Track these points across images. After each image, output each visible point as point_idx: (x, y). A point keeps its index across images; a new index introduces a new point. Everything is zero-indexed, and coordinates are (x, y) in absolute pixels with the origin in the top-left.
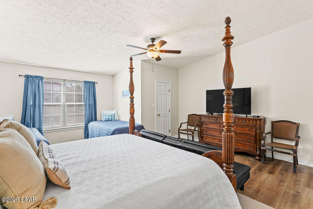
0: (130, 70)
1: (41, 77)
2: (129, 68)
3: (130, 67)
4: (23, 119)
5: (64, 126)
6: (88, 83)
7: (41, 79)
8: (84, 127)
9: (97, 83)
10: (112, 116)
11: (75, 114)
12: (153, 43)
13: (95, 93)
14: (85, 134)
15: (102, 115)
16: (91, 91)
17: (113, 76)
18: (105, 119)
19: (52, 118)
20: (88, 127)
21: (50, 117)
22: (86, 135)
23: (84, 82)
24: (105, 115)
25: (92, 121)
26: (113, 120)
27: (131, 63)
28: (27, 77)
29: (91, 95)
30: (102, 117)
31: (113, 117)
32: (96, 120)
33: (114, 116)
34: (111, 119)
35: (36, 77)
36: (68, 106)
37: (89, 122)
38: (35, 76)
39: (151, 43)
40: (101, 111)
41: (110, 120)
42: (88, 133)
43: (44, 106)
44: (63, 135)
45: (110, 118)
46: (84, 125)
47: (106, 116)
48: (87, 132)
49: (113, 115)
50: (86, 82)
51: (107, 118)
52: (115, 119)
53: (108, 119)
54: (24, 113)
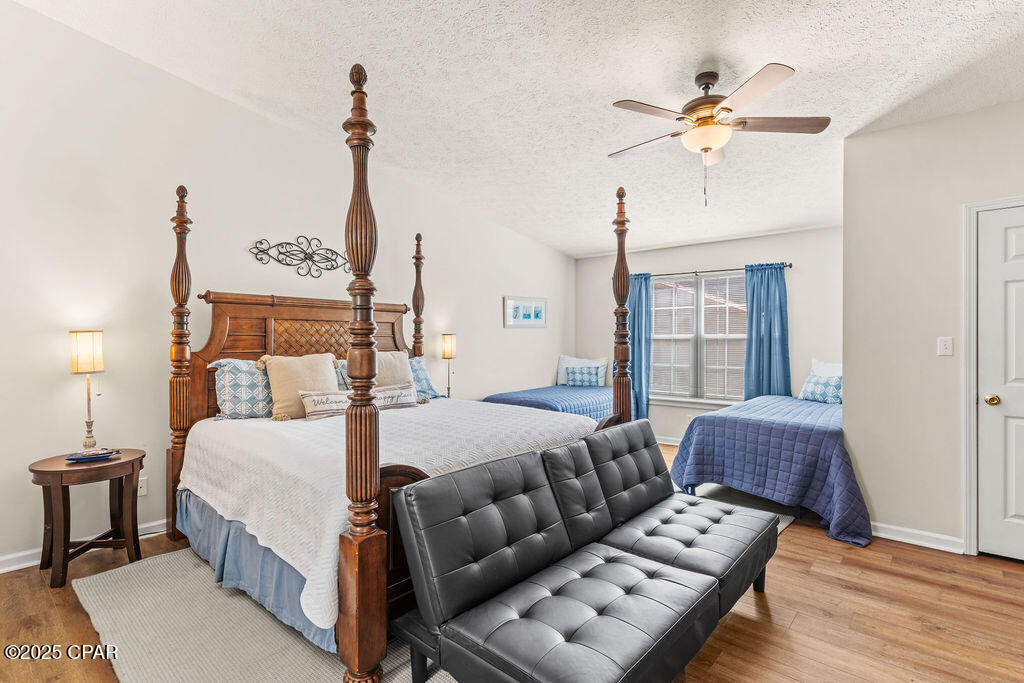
0: (615, 227)
2: (614, 223)
3: (616, 217)
5: (696, 398)
6: (758, 269)
7: (646, 280)
9: (790, 267)
11: (726, 367)
12: (706, 93)
21: (668, 369)
23: (747, 271)
27: (621, 204)
32: (788, 392)
34: (825, 394)
39: (701, 93)
45: (820, 389)
47: (816, 383)
50: (750, 269)
51: (811, 389)
53: (814, 393)
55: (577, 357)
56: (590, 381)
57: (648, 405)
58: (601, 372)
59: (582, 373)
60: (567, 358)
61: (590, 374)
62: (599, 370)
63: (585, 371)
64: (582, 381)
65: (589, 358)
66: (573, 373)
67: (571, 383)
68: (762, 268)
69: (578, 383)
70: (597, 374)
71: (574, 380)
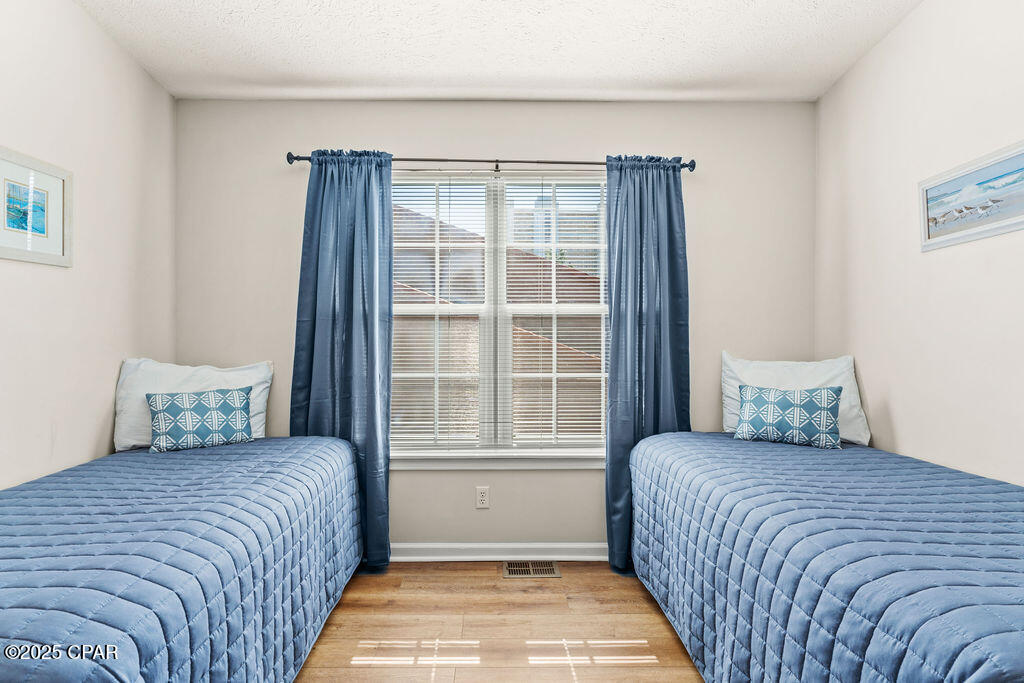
1: (378, 155)
4: (299, 384)
5: (496, 447)
6: (633, 168)
7: (379, 166)
8: (603, 465)
9: (692, 166)
10: (810, 407)
11: (554, 375)
13: (678, 236)
14: (611, 511)
15: (731, 390)
16: (656, 225)
17: (814, 104)
18: (757, 422)
19: (437, 390)
20: (633, 469)
21: (428, 384)
22: (617, 517)
23: (610, 169)
24: (749, 395)
25: (656, 431)
26: (824, 438)
28: (322, 160)
29: (652, 249)
30: (731, 406)
31: (823, 419)
32: (683, 424)
33: (834, 411)
34: (810, 429)
35: (358, 156)
36: (519, 320)
37: (639, 435)
38: (353, 153)
40: (722, 363)
41: (796, 435)
42: (630, 508)
43: (394, 322)
44: (486, 498)
45: (796, 418)
46: (602, 452)
47: (759, 402)
48: (620, 504)
49: (824, 398)
50: (617, 166)
51: (771, 416)
52: (845, 434)
53: (782, 426)
54: (304, 355)
55: (179, 362)
56: (227, 430)
57: (388, 472)
58: (258, 401)
59: (201, 409)
60: (150, 366)
61: (226, 409)
62: (253, 395)
63: (213, 401)
64: (202, 432)
65: (221, 365)
66: (174, 410)
67: (164, 442)
68: (638, 165)
69: (190, 440)
70: (246, 408)
71: (176, 432)
